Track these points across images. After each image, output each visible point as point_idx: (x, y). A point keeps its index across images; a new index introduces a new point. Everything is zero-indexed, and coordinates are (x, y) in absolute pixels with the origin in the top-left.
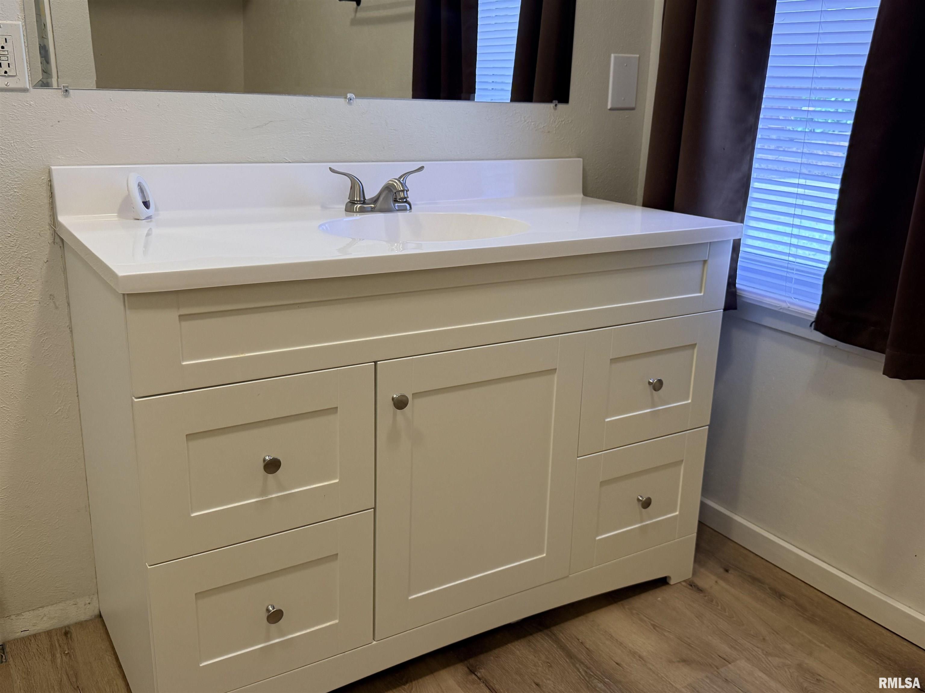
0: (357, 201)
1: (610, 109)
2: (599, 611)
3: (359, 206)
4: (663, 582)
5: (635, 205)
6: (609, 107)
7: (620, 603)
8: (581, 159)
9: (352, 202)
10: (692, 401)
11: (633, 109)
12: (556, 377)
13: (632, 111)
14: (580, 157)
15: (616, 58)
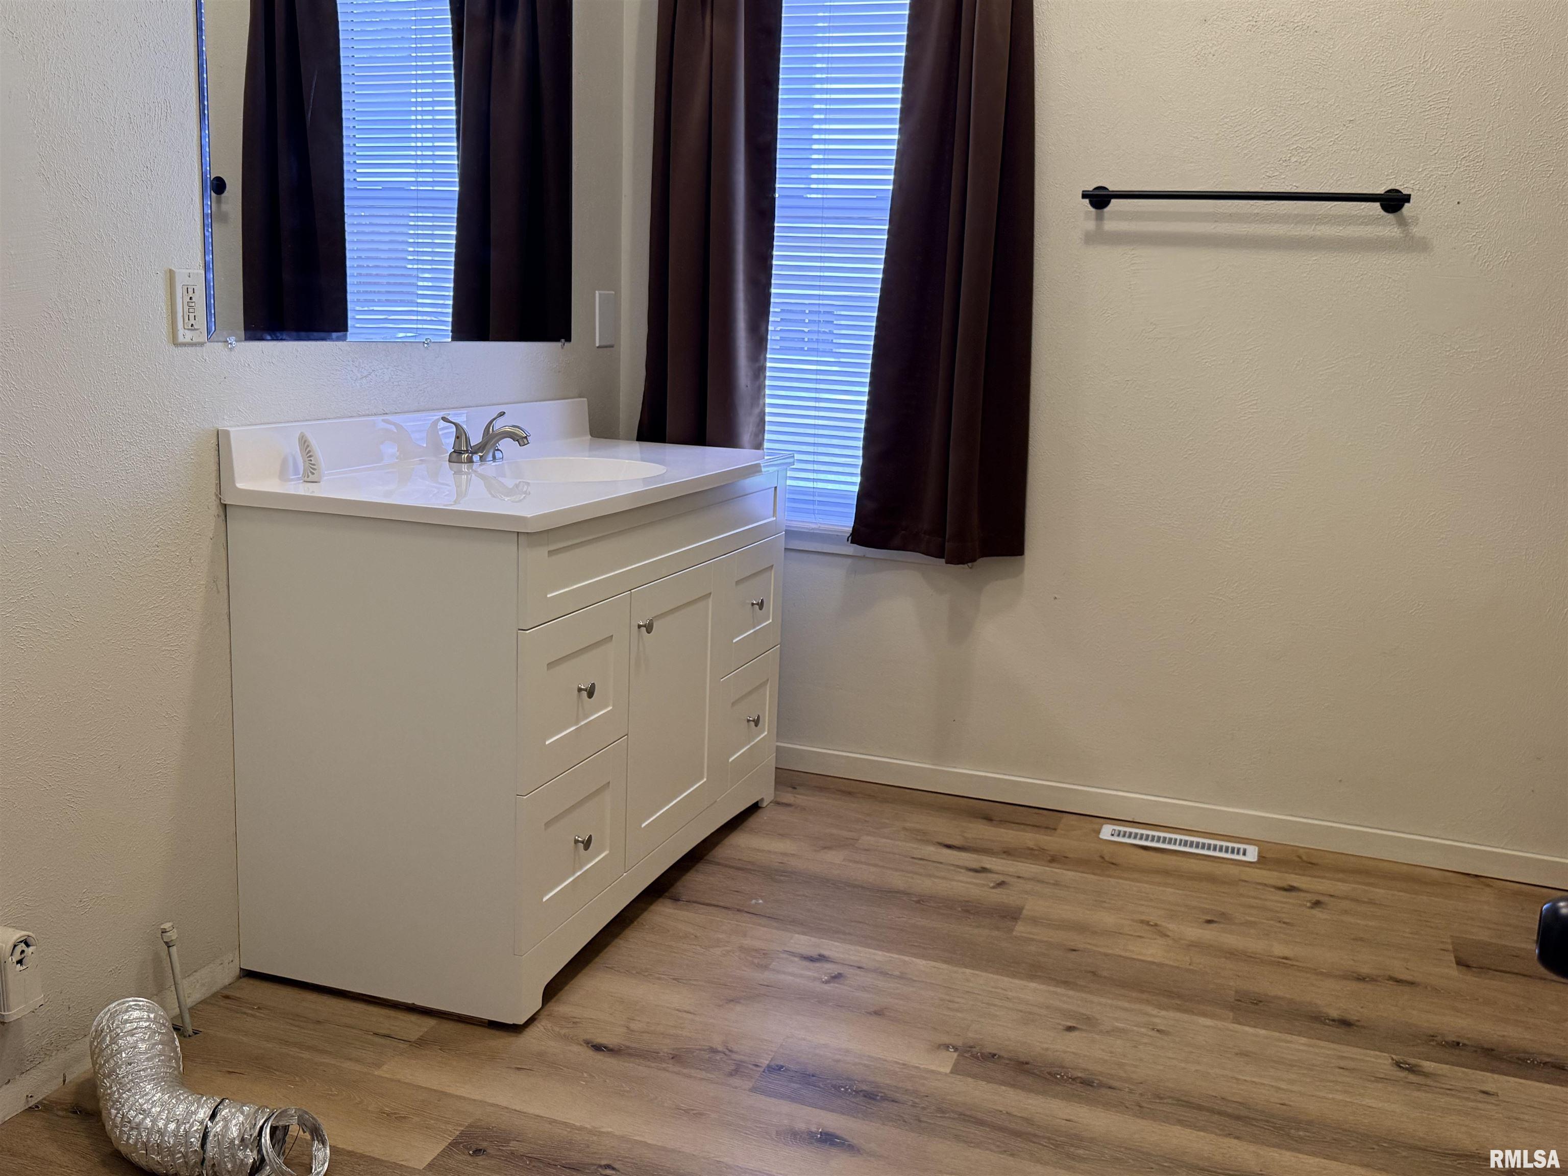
0: (464, 451)
1: (598, 347)
2: (729, 838)
3: (466, 455)
4: (755, 808)
5: (619, 439)
6: (597, 345)
7: (739, 828)
8: (585, 399)
9: (458, 452)
10: (773, 620)
11: (612, 346)
12: (710, 601)
13: (612, 349)
14: (583, 397)
15: (600, 294)
